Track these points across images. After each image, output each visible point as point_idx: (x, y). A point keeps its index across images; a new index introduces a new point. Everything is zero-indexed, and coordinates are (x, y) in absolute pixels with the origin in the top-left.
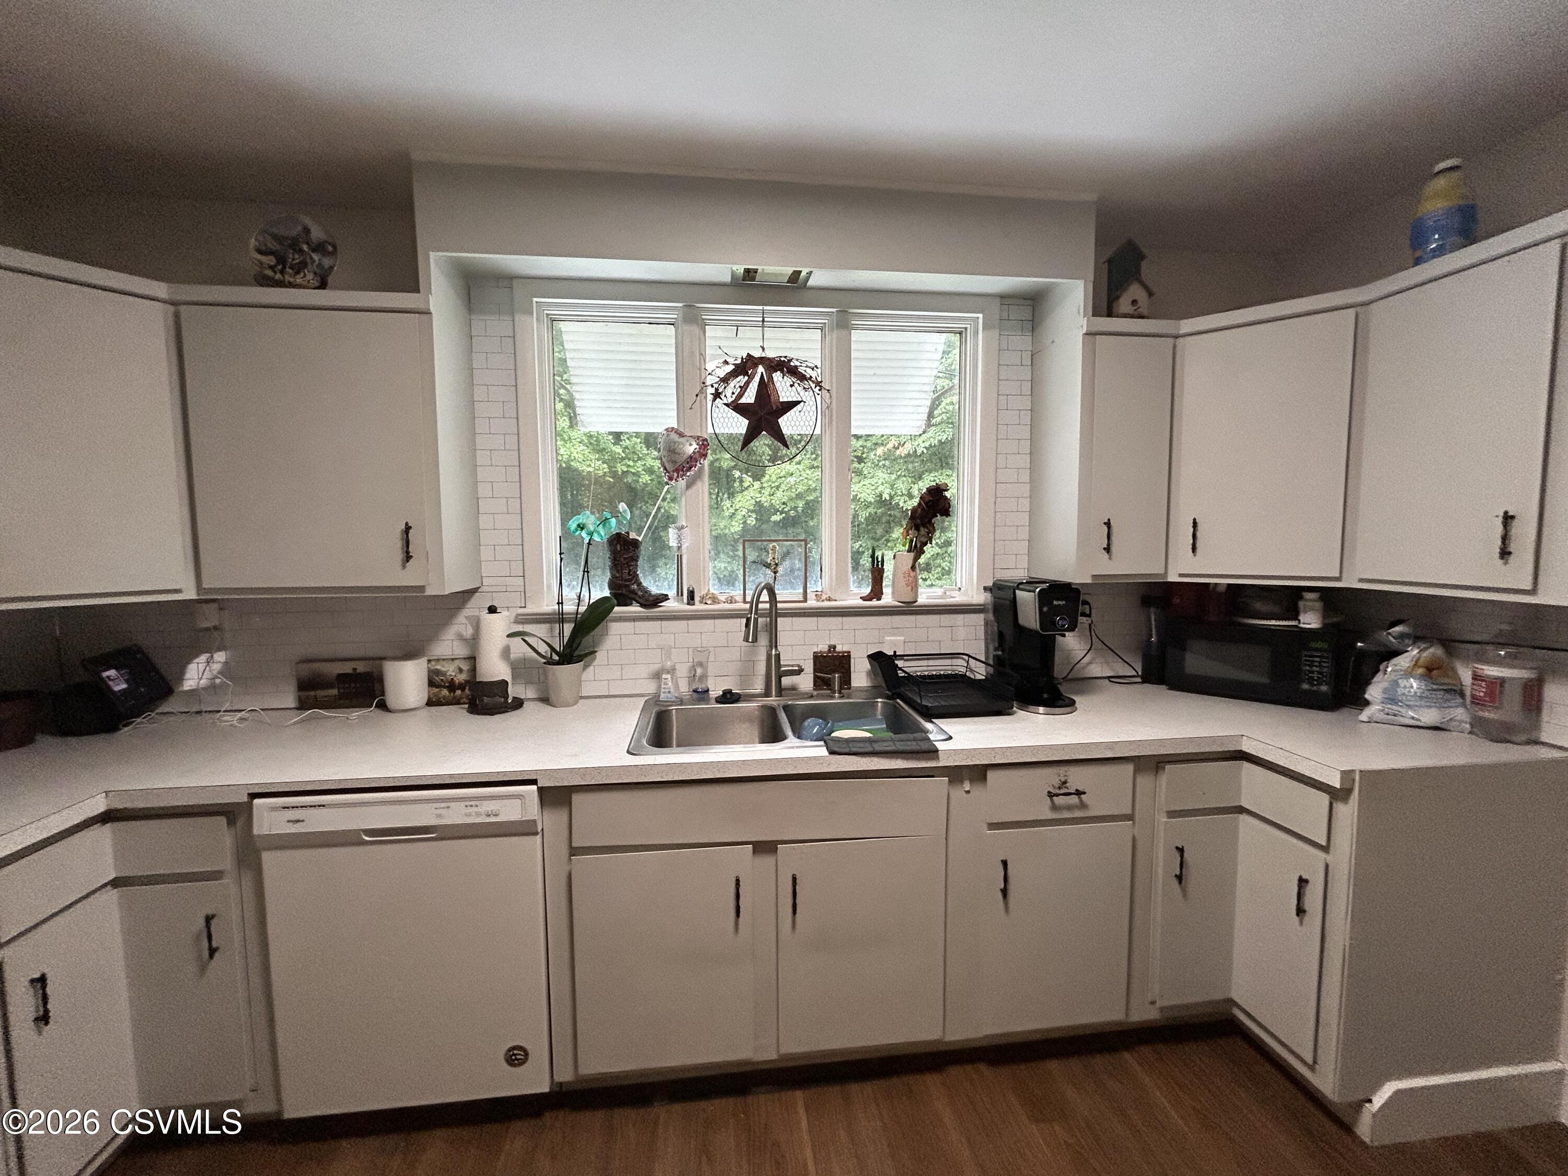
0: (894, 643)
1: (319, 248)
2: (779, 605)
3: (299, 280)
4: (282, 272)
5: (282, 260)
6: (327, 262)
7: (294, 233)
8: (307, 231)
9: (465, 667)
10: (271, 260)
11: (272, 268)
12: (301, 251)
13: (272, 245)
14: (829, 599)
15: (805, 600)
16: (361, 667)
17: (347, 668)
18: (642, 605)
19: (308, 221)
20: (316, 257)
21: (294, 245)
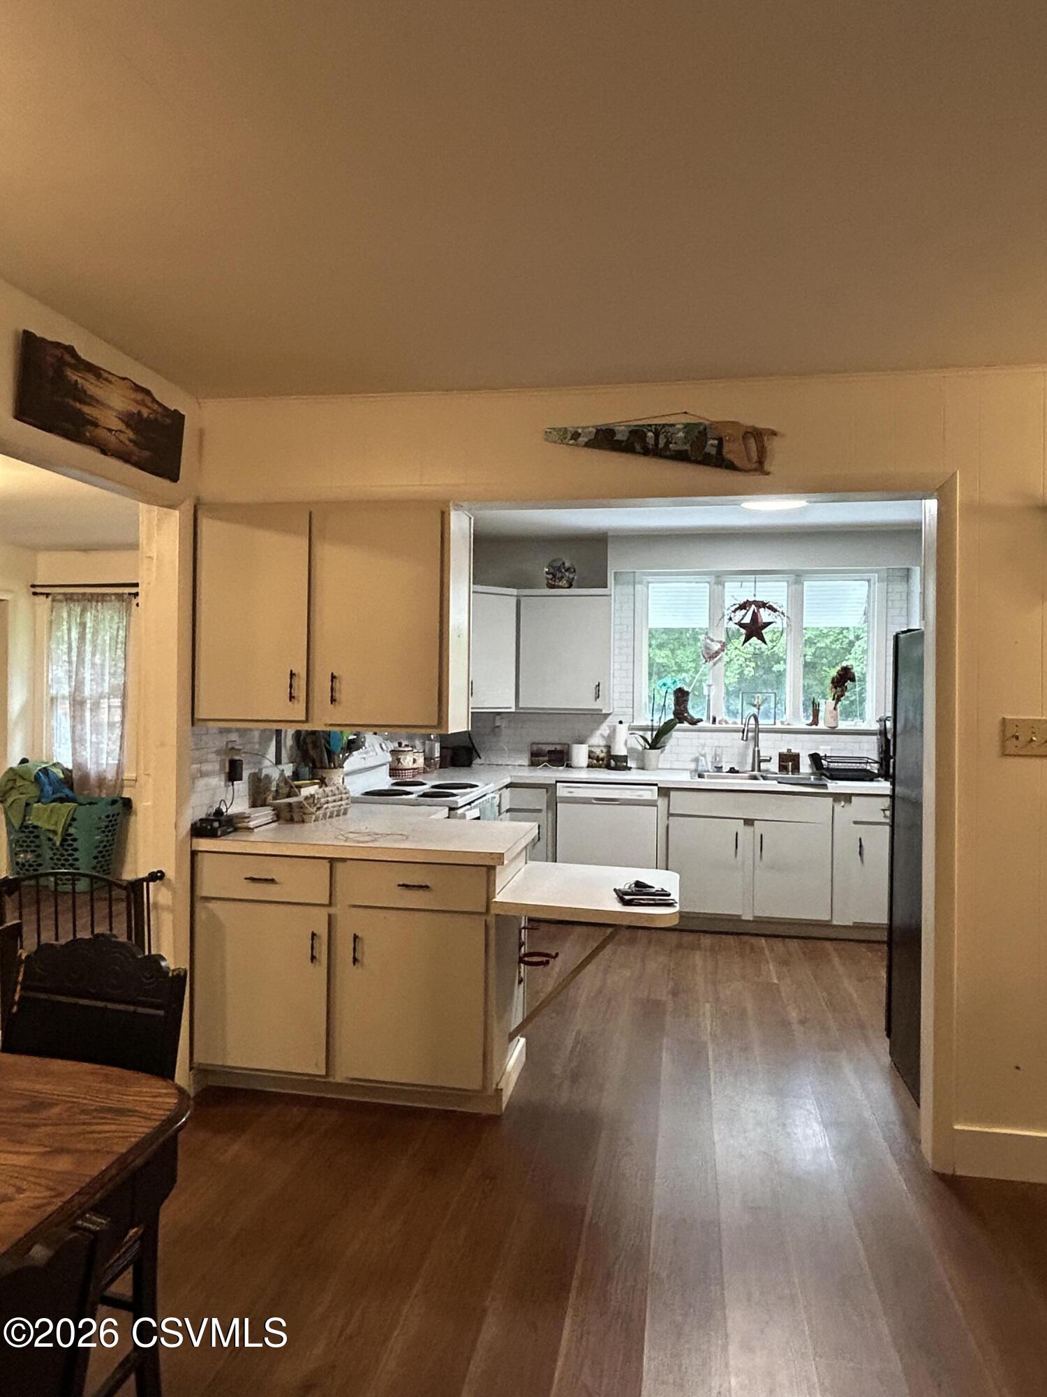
0: (824, 750)
1: (568, 570)
2: (760, 726)
3: (560, 584)
4: (555, 581)
5: (554, 576)
6: (571, 576)
7: (559, 565)
8: (564, 564)
9: (605, 750)
10: (550, 576)
11: (551, 579)
12: (561, 572)
13: (552, 570)
14: (788, 724)
15: (775, 724)
16: (559, 747)
17: (552, 748)
18: (690, 724)
19: (564, 559)
20: (567, 574)
21: (559, 569)
